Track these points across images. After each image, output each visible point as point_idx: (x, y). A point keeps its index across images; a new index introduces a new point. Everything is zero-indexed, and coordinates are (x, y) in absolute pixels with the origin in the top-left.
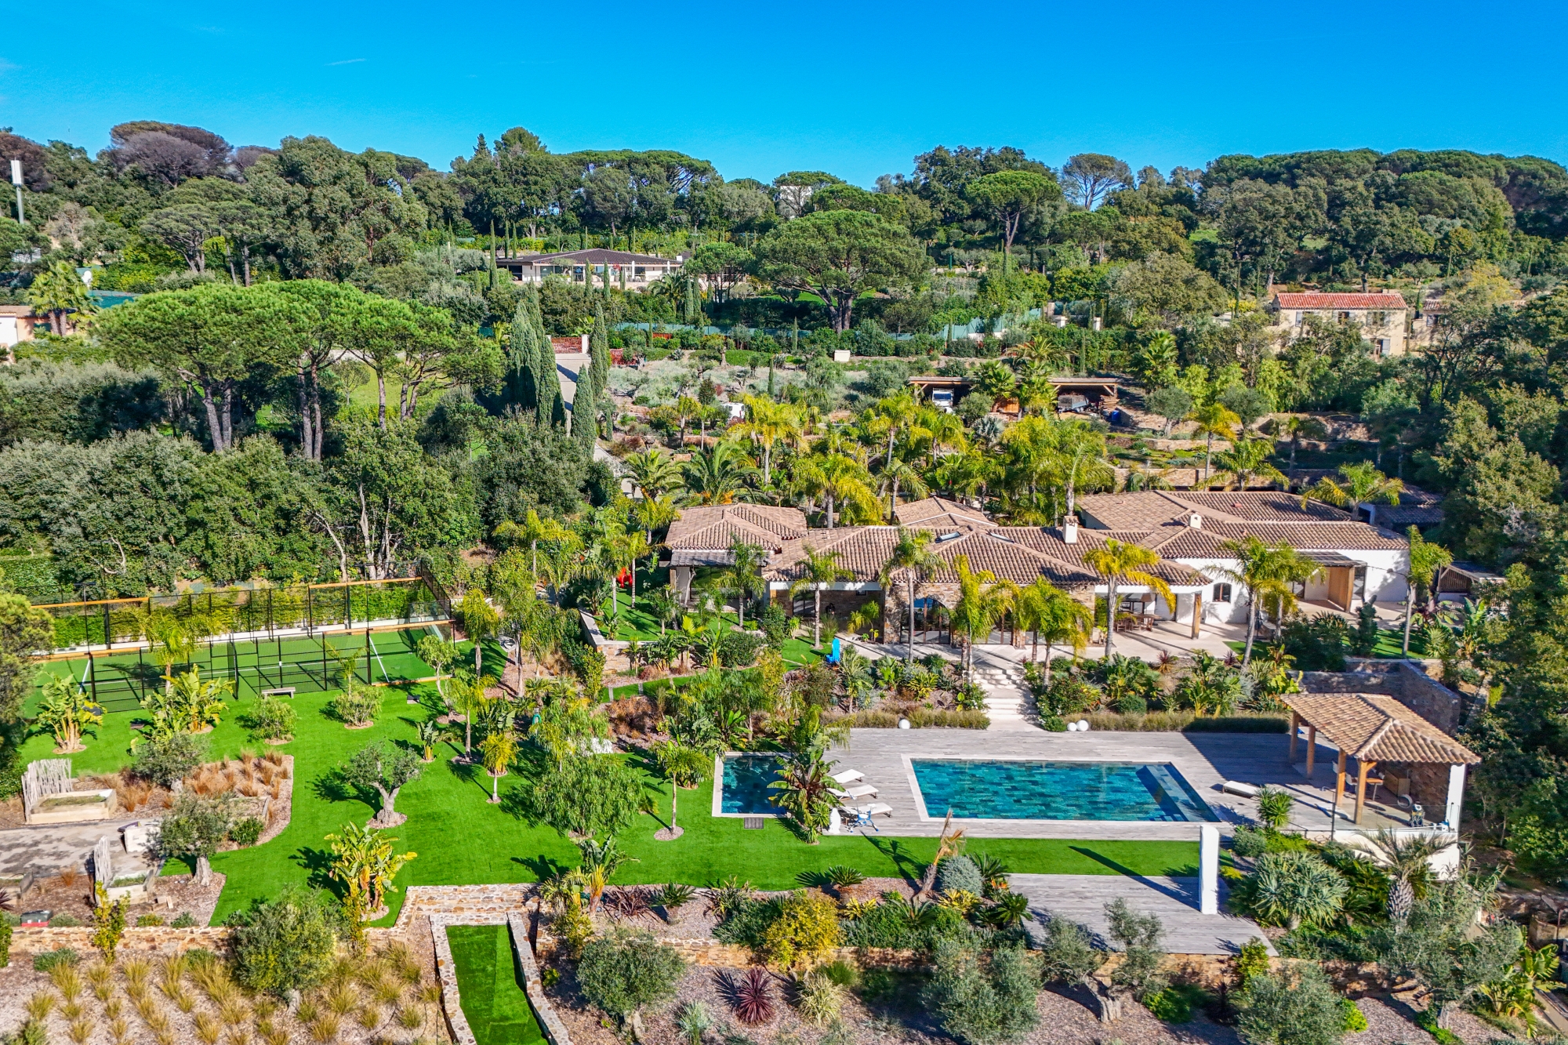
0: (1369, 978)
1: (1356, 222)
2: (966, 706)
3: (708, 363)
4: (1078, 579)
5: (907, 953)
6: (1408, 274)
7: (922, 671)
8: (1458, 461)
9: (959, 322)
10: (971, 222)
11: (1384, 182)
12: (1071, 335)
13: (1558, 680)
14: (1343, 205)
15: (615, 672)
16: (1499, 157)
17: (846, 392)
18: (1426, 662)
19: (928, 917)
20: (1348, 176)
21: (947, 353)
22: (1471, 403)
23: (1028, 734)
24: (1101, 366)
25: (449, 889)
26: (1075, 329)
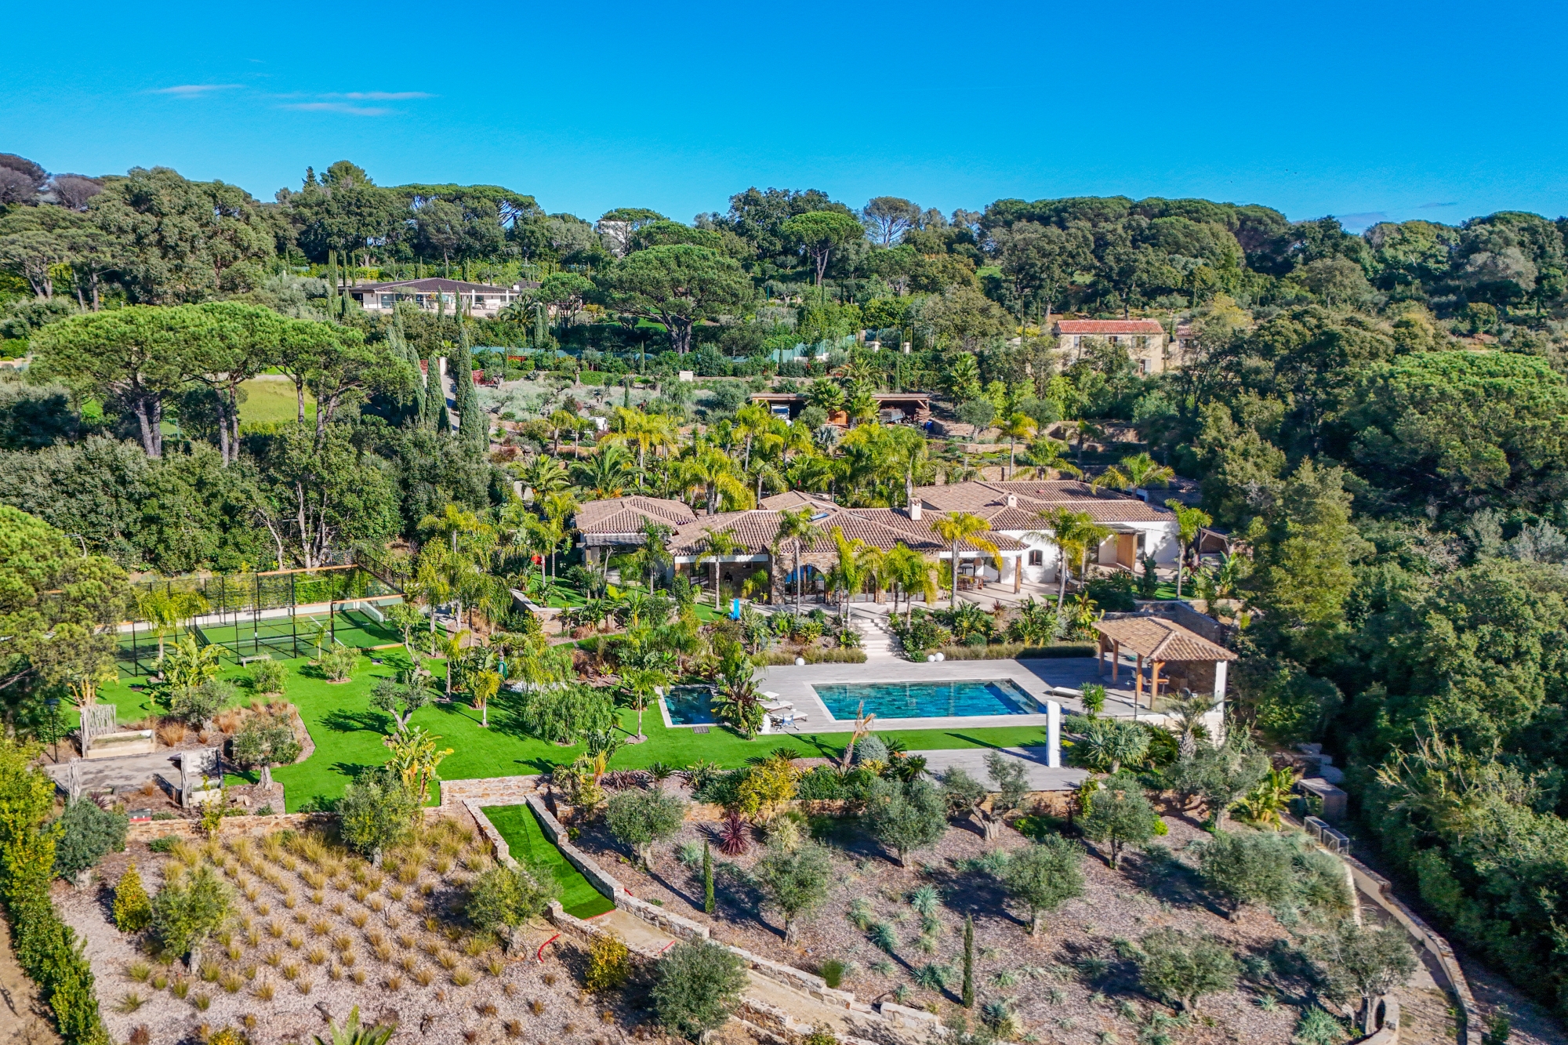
0: (1168, 802)
1: (1118, 260)
2: (848, 646)
3: (563, 383)
4: (925, 546)
5: (840, 803)
6: (1162, 306)
7: (808, 621)
8: (1212, 451)
9: (787, 347)
10: (783, 258)
11: (1139, 225)
12: (886, 357)
13: (1289, 602)
14: (1107, 244)
15: (549, 634)
16: (1231, 205)
17: (695, 408)
18: (1193, 602)
19: (852, 778)
20: (1107, 220)
21: (780, 374)
22: (1220, 405)
23: (898, 665)
24: (912, 384)
25: (475, 781)
26: (889, 352)
